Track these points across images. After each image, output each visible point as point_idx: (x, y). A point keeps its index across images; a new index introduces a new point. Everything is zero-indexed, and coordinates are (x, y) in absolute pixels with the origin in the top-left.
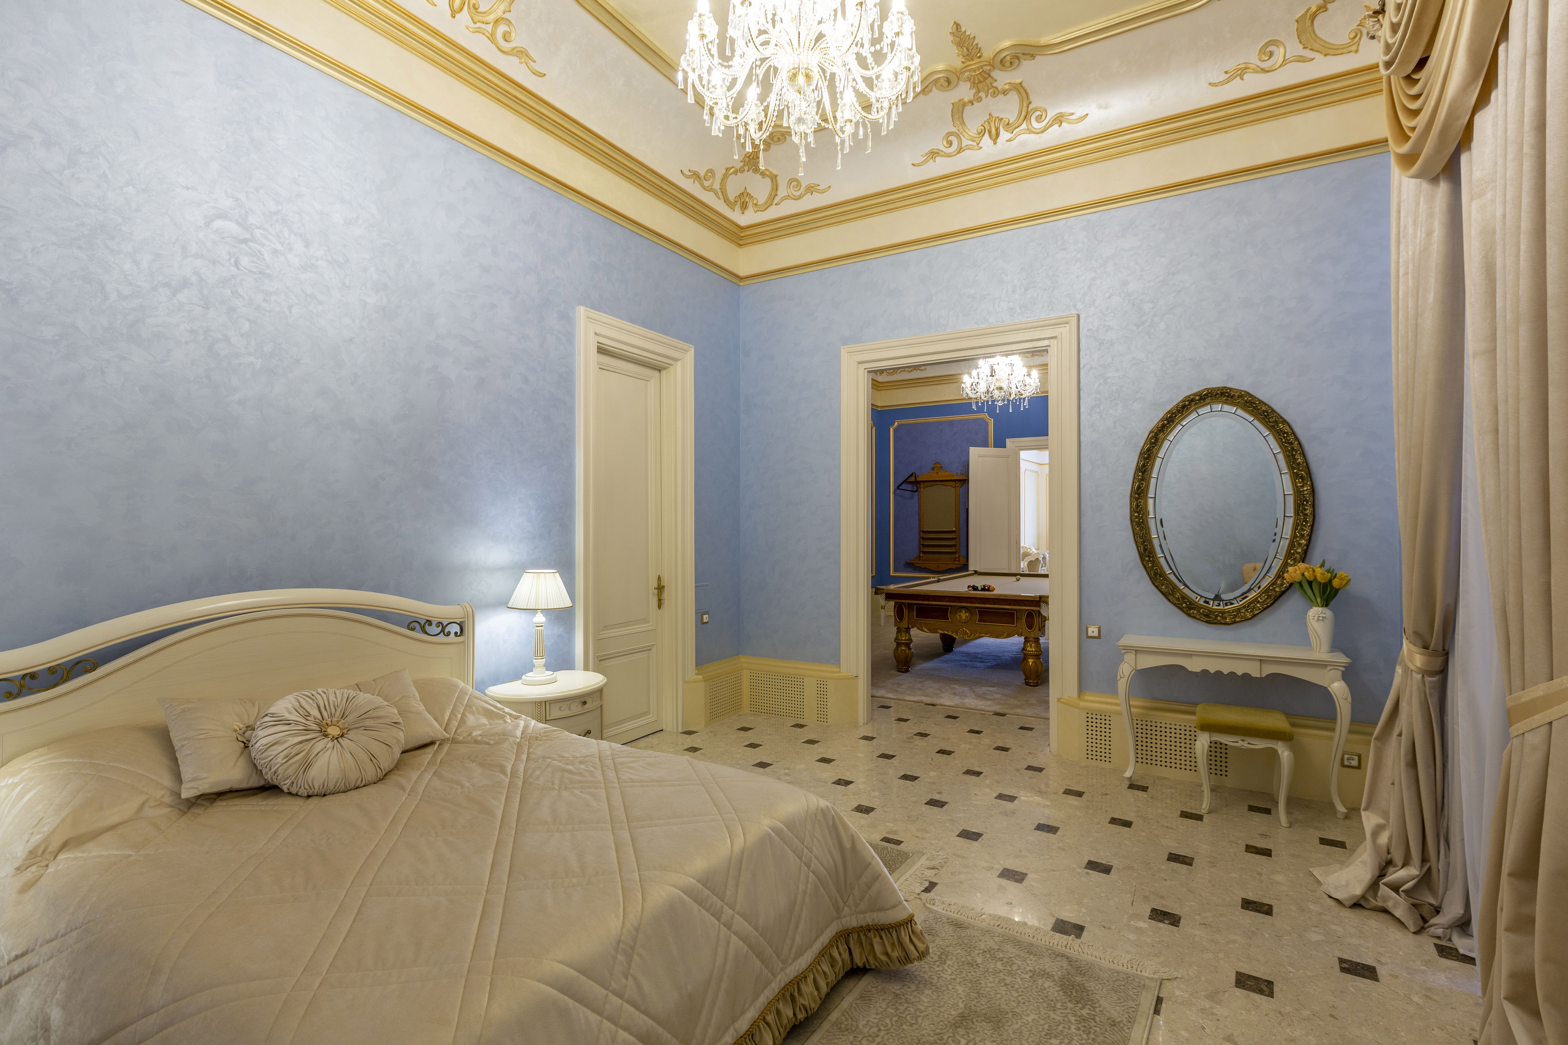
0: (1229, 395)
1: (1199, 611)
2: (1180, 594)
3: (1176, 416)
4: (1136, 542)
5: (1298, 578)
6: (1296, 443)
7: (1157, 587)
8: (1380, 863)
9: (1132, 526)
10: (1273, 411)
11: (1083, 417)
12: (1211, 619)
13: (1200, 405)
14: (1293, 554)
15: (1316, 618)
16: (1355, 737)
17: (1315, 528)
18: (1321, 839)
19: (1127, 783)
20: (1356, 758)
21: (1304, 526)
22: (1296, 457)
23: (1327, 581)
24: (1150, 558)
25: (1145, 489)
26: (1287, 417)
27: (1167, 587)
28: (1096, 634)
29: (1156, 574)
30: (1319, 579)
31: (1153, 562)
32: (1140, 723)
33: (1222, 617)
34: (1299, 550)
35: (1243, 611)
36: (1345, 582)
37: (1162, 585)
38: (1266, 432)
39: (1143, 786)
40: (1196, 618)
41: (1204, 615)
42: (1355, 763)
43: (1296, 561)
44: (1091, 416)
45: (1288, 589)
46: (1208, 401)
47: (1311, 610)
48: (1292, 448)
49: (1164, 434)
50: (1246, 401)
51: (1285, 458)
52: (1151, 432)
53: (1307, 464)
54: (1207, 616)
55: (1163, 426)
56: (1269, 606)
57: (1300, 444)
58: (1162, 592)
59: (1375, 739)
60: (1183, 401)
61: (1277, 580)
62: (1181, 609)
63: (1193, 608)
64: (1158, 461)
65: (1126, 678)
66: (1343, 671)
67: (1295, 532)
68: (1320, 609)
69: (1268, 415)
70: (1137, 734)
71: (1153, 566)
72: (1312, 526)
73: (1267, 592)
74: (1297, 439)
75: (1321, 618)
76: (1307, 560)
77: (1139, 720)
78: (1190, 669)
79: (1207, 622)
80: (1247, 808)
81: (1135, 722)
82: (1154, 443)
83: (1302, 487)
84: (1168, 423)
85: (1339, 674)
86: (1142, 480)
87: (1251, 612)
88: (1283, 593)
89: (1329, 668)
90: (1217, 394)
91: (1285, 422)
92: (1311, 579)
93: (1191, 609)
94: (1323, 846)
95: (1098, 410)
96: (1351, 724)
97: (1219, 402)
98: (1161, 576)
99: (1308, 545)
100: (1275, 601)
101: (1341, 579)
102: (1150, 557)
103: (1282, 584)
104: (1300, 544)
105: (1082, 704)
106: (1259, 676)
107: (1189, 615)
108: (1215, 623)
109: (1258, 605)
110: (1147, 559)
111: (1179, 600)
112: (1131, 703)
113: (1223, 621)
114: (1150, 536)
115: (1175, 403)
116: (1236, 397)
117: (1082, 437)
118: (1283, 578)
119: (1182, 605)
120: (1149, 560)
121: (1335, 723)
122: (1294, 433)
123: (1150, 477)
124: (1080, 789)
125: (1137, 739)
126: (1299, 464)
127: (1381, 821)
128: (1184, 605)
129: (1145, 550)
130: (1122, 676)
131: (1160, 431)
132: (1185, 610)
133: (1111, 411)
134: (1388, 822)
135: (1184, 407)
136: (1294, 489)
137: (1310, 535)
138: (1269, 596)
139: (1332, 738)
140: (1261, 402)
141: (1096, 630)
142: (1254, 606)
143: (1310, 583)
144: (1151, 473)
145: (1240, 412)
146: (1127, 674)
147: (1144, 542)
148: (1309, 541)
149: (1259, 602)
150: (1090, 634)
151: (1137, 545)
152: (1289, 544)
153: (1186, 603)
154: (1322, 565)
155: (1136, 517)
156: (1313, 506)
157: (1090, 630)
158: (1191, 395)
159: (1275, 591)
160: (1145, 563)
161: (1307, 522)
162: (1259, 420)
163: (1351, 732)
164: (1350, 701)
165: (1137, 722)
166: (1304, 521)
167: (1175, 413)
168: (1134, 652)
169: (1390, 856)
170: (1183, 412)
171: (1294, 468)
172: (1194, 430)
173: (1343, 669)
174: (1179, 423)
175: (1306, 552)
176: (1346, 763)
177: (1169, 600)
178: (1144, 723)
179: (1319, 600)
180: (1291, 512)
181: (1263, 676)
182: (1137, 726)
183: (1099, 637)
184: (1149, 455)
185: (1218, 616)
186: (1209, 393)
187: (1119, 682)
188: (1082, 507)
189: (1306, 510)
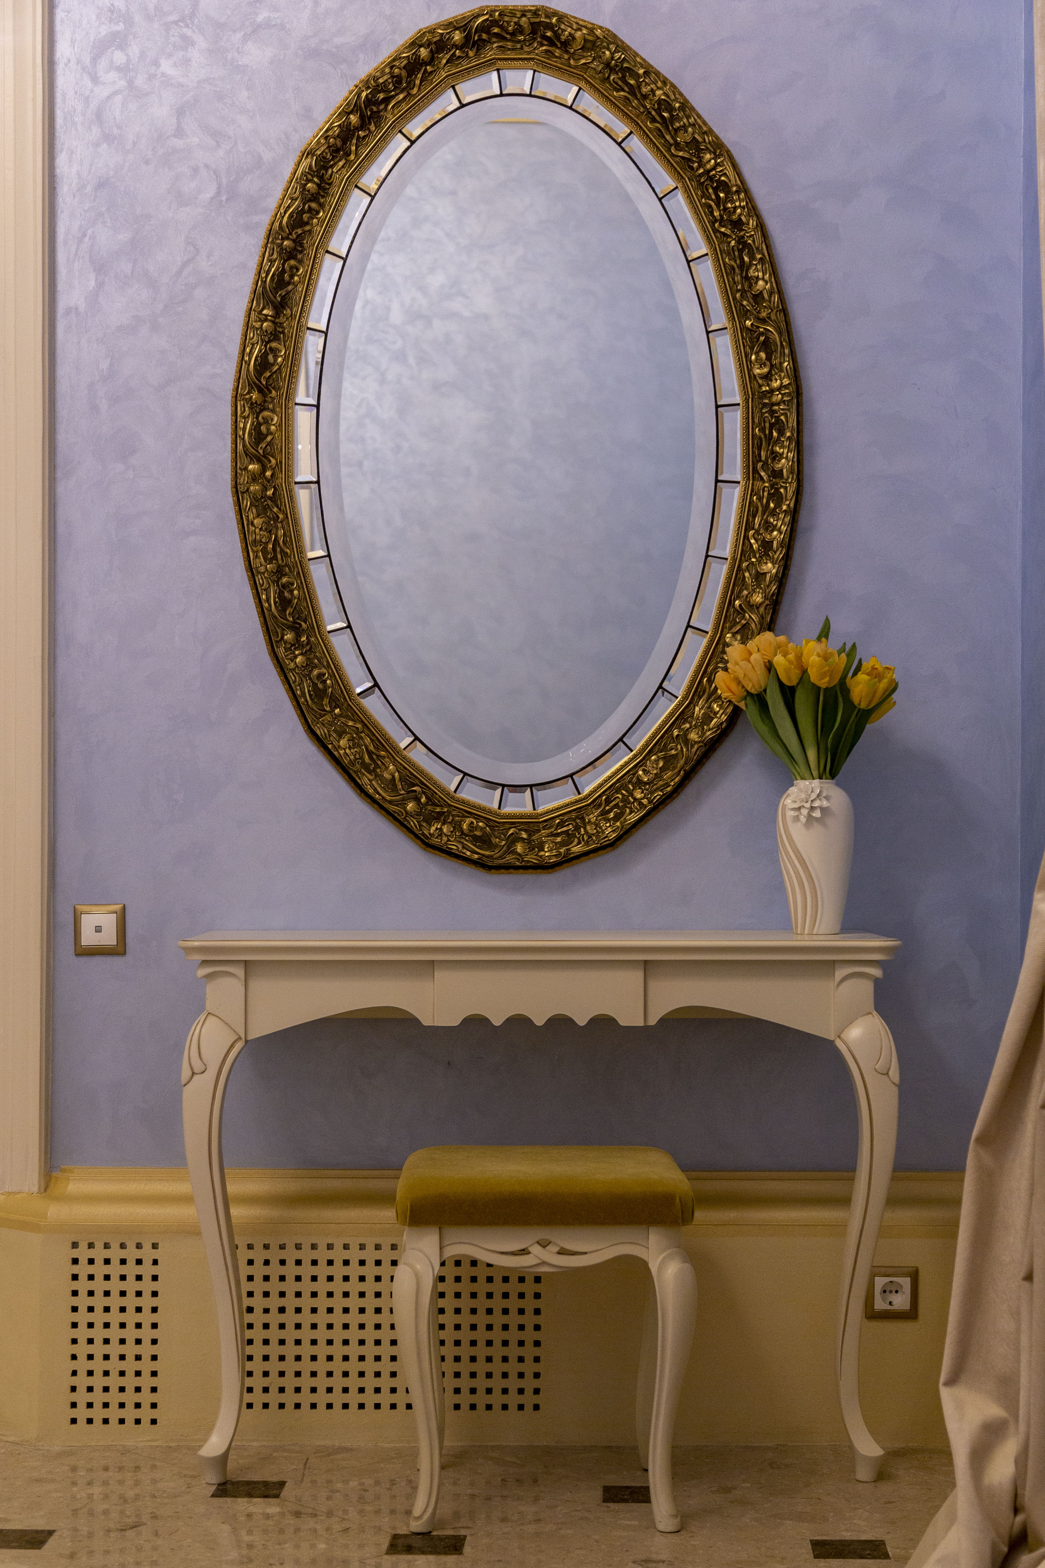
0: (557, 36)
1: (457, 826)
2: (400, 768)
3: (387, 100)
4: (251, 571)
5: (756, 679)
6: (752, 223)
7: (321, 743)
8: (994, 1547)
9: (240, 511)
10: (685, 105)
11: (64, 80)
12: (496, 853)
13: (465, 64)
14: (741, 611)
15: (805, 812)
16: (906, 1216)
17: (803, 522)
18: (815, 1544)
19: (212, 1478)
20: (906, 1282)
21: (773, 513)
22: (752, 273)
23: (836, 681)
24: (298, 636)
25: (285, 372)
26: (728, 137)
27: (354, 743)
28: (109, 938)
29: (319, 694)
30: (814, 676)
31: (309, 650)
32: (259, 1255)
33: (528, 841)
34: (758, 598)
35: (592, 818)
36: (883, 685)
37: (340, 735)
38: (665, 180)
39: (266, 1484)
40: (449, 853)
41: (475, 839)
42: (901, 1301)
43: (745, 633)
44: (95, 79)
45: (724, 733)
46: (490, 52)
47: (792, 790)
48: (741, 241)
49: (349, 164)
50: (608, 65)
51: (720, 276)
52: (308, 153)
53: (782, 299)
54: (484, 841)
55: (347, 134)
56: (667, 799)
57: (761, 226)
58: (336, 761)
59: (978, 1140)
60: (415, 44)
61: (692, 703)
62: (399, 821)
63: (438, 817)
64: (330, 268)
65: (211, 1074)
66: (876, 981)
67: (746, 537)
68: (816, 782)
69: (673, 119)
70: (247, 1302)
71: (309, 665)
72: (795, 513)
73: (665, 748)
74: (753, 210)
75: (817, 814)
76: (781, 621)
77: (258, 1247)
78: (426, 1022)
79: (482, 865)
80: (600, 1493)
81: (244, 1255)
82: (314, 198)
83: (768, 377)
84: (363, 125)
85: (866, 989)
86: (275, 335)
87: (617, 818)
88: (711, 747)
89: (840, 973)
90: (519, 30)
91: (719, 148)
92: (790, 678)
93: (430, 819)
94: (822, 1563)
95: (119, 57)
96: (893, 1179)
97: (524, 62)
98: (335, 702)
99: (782, 579)
100: (688, 776)
101: (876, 675)
102: (298, 632)
103: (708, 718)
104: (759, 576)
105: (56, 1212)
106: (641, 1023)
107: (426, 844)
108: (508, 868)
109: (638, 795)
110: (289, 636)
111: (394, 789)
112: (231, 1189)
113: (532, 858)
114: (301, 551)
115: (386, 53)
116: (577, 45)
117: (61, 160)
118: (714, 695)
119: (402, 803)
120: (297, 644)
121: (852, 1179)
122: (744, 188)
123: (302, 328)
124: (38, 1523)
125: (249, 1318)
126: (758, 297)
127: (994, 1411)
128: (410, 806)
129: (284, 603)
130: (198, 1067)
131: (335, 151)
132: (413, 823)
133: (166, 67)
134: (1012, 1405)
135: (414, 66)
136: (744, 387)
137: (789, 544)
138: (669, 761)
139: (840, 1228)
140: (649, 71)
141: (109, 922)
142: (625, 800)
143: (788, 693)
144: (304, 311)
145: (590, 103)
146: (213, 1060)
147: (280, 572)
148: (786, 563)
149: (639, 783)
150: (89, 938)
151: (255, 586)
152: (729, 579)
153: (417, 799)
154: (825, 633)
155: (254, 479)
156: (799, 446)
157: (88, 922)
158: (439, 26)
159: (686, 741)
160: (281, 651)
161: (779, 502)
162: (645, 136)
163: (893, 1201)
164: (896, 1079)
165: (251, 1255)
166: (771, 496)
167: (382, 88)
168: (240, 972)
169: (1020, 1518)
170: (410, 85)
171: (744, 314)
172: (446, 154)
173: (876, 972)
174: (398, 127)
175: (775, 603)
176: (880, 1305)
177: (361, 790)
178: (274, 1255)
179: (812, 754)
180: (734, 469)
181: (653, 1021)
182: (250, 1270)
183: (119, 950)
184: (298, 242)
185: (515, 839)
186: (495, 23)
187: (187, 1092)
188: (61, 437)
189: (776, 457)
